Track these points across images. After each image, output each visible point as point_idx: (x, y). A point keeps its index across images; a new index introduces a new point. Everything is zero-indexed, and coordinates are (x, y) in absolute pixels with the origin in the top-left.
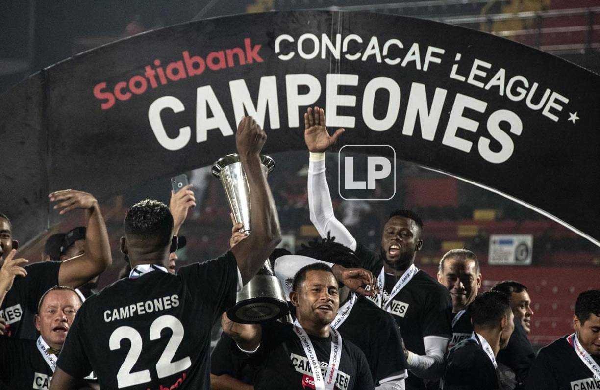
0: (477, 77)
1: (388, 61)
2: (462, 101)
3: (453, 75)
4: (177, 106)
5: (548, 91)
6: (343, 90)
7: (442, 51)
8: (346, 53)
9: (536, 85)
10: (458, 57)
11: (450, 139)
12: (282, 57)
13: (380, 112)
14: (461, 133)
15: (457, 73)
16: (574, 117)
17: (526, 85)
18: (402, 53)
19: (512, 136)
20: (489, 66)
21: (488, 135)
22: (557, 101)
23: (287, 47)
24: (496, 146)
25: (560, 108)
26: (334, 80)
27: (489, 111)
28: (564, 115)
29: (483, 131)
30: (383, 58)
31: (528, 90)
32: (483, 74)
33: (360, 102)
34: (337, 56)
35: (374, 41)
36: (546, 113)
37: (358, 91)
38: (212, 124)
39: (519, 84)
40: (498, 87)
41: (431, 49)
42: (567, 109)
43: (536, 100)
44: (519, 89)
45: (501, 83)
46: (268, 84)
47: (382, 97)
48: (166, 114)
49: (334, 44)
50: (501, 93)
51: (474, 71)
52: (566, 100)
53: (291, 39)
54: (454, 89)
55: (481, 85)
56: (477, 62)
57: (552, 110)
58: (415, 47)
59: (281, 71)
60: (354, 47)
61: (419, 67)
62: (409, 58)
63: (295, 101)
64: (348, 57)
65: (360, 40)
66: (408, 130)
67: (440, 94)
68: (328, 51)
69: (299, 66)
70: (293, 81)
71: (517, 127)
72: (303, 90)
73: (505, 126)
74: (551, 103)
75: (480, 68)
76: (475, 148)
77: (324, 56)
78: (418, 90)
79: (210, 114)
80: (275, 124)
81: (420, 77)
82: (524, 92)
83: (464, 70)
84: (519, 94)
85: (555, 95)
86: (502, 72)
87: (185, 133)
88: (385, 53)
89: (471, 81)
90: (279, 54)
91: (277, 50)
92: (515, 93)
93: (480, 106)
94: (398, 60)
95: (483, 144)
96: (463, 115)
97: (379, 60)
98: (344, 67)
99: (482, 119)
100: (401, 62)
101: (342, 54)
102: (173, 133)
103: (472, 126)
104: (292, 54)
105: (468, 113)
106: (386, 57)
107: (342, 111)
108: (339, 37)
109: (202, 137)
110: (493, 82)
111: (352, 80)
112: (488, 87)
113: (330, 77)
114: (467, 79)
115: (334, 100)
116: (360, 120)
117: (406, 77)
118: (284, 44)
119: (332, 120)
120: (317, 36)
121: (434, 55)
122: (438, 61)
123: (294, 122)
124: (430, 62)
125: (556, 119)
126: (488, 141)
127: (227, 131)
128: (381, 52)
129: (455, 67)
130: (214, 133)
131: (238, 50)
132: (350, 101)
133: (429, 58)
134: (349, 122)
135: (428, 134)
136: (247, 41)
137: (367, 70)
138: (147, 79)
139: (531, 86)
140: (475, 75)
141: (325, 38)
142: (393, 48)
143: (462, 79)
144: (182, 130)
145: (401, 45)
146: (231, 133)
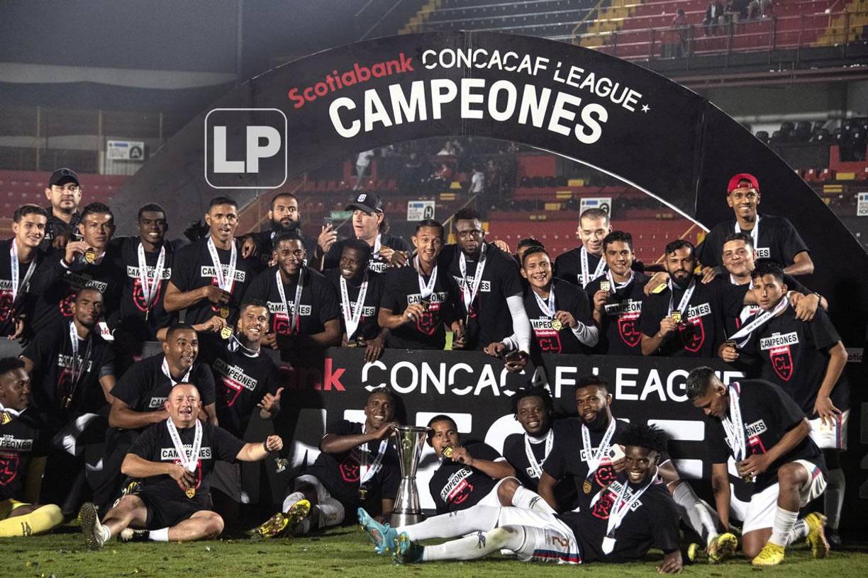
0: (573, 80)
1: (507, 68)
2: (563, 98)
3: (556, 78)
4: (350, 104)
5: (626, 89)
6: (474, 91)
7: (547, 61)
8: (476, 63)
9: (617, 85)
10: (559, 64)
11: (554, 126)
12: (428, 67)
13: (501, 107)
14: (562, 121)
15: (559, 77)
16: (646, 108)
17: (610, 85)
18: (518, 62)
19: (601, 123)
20: (582, 71)
21: (582, 123)
22: (633, 96)
23: (431, 59)
24: (588, 131)
25: (635, 102)
26: (467, 83)
27: (583, 105)
28: (638, 107)
29: (579, 120)
30: (503, 66)
31: (612, 88)
32: (578, 77)
33: (486, 99)
34: (469, 65)
35: (496, 53)
36: (625, 105)
37: (485, 92)
38: (376, 118)
39: (605, 84)
40: (589, 86)
41: (539, 59)
42: (641, 102)
43: (617, 96)
44: (605, 88)
45: (592, 84)
46: (418, 87)
47: (503, 95)
48: (342, 110)
49: (467, 56)
50: (592, 91)
51: (571, 75)
52: (640, 96)
53: (434, 53)
54: (557, 88)
55: (577, 85)
56: (574, 68)
57: (630, 103)
58: (527, 58)
59: (427, 77)
60: (481, 59)
61: (530, 72)
62: (522, 66)
63: (438, 100)
64: (477, 66)
65: (486, 53)
66: (522, 119)
67: (546, 93)
68: (462, 62)
69: (441, 73)
70: (436, 84)
71: (604, 116)
72: (444, 91)
73: (595, 116)
74: (629, 98)
75: (576, 72)
76: (573, 132)
77: (459, 66)
78: (530, 90)
79: (375, 111)
80: (423, 117)
81: (531, 80)
82: (608, 90)
83: (564, 74)
84: (605, 91)
85: (632, 92)
86: (592, 76)
87: (356, 125)
88: (505, 62)
89: (569, 82)
90: (426, 64)
91: (424, 61)
92: (602, 91)
93: (576, 101)
94: (514, 68)
95: (579, 129)
96: (564, 108)
97: (500, 68)
98: (474, 73)
99: (577, 110)
100: (517, 69)
101: (473, 64)
102: (347, 125)
103: (570, 116)
104: (435, 65)
105: (567, 106)
106: (505, 65)
107: (473, 106)
108: (470, 51)
109: (369, 127)
110: (586, 83)
111: (480, 83)
112: (582, 87)
113: (464, 81)
114: (566, 81)
115: (467, 99)
116: (486, 113)
117: (520, 80)
118: (429, 56)
119: (466, 113)
120: (453, 50)
121: (541, 63)
122: (544, 67)
123: (437, 115)
124: (538, 69)
125: (632, 109)
126: (582, 127)
127: (388, 123)
128: (502, 62)
129: (557, 72)
130: (378, 124)
131: (395, 62)
132: (479, 99)
133: (537, 66)
134: (478, 114)
135: (538, 122)
136: (402, 55)
137: (492, 76)
138: (328, 85)
139: (614, 85)
140: (572, 78)
141: (460, 52)
142: (510, 58)
143: (563, 81)
144: (353, 123)
145: (516, 56)
146: (391, 124)
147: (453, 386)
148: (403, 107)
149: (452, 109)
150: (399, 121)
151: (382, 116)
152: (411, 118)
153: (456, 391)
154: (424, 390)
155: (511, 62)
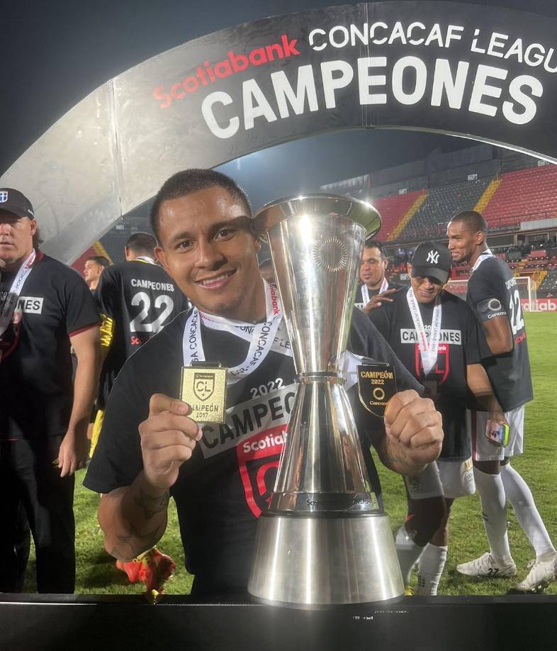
0: (495, 49)
1: (412, 42)
2: (484, 71)
3: (474, 49)
4: (226, 99)
6: (373, 71)
7: (461, 29)
8: (374, 39)
9: (551, 51)
10: (477, 32)
11: (476, 106)
12: (316, 48)
13: (409, 88)
14: (486, 100)
15: (477, 47)
17: (543, 51)
18: (424, 34)
19: (534, 98)
20: (506, 37)
21: (511, 100)
23: (319, 39)
24: (519, 109)
26: (365, 63)
27: (510, 77)
29: (506, 96)
30: (408, 40)
31: (545, 55)
32: (502, 45)
33: (389, 80)
34: (366, 42)
35: (398, 25)
37: (387, 71)
38: (258, 112)
39: (536, 51)
40: (517, 55)
41: (451, 28)
43: (553, 64)
44: (536, 56)
45: (519, 52)
46: (306, 72)
47: (410, 75)
48: (217, 107)
49: (362, 32)
50: (520, 60)
51: (493, 43)
53: (323, 32)
54: (475, 61)
55: (500, 55)
56: (495, 35)
58: (436, 27)
59: (316, 60)
60: (380, 33)
61: (441, 45)
62: (431, 37)
63: (330, 86)
64: (376, 42)
65: (385, 26)
66: (436, 101)
67: (463, 66)
68: (357, 39)
69: (331, 54)
70: (327, 67)
71: (538, 89)
72: (337, 74)
73: (526, 90)
75: (498, 40)
76: (500, 112)
77: (353, 44)
78: (442, 65)
79: (255, 104)
80: (314, 107)
81: (443, 53)
82: (541, 58)
83: (484, 43)
84: (537, 60)
86: (519, 42)
87: (235, 122)
88: (409, 35)
89: (490, 52)
90: (313, 46)
91: (311, 43)
92: (533, 59)
93: (502, 74)
94: (421, 41)
95: (508, 108)
96: (486, 84)
97: (404, 42)
98: (374, 50)
99: (504, 85)
100: (424, 42)
101: (370, 40)
102: (224, 124)
103: (496, 92)
104: (325, 45)
105: (491, 81)
106: (410, 39)
107: (374, 90)
108: (366, 25)
109: (249, 125)
110: (511, 51)
111: (381, 61)
112: (506, 57)
113: (361, 60)
114: (486, 51)
115: (365, 81)
116: (391, 97)
117: (430, 54)
118: (317, 37)
119: (366, 99)
120: (346, 27)
121: (454, 32)
123: (331, 103)
124: (451, 39)
126: (512, 105)
127: (271, 117)
128: (406, 35)
129: (475, 41)
130: (260, 121)
131: (277, 46)
132: (381, 80)
133: (450, 36)
134: (381, 99)
135: (455, 103)
136: (284, 38)
137: (395, 52)
138: (198, 78)
139: (547, 51)
140: (495, 47)
141: (353, 27)
142: (416, 30)
143: (483, 51)
144: (231, 120)
145: (423, 27)
146: (276, 119)
148: (289, 98)
149: (348, 95)
150: (285, 114)
151: (265, 110)
152: (299, 110)
155: (417, 34)
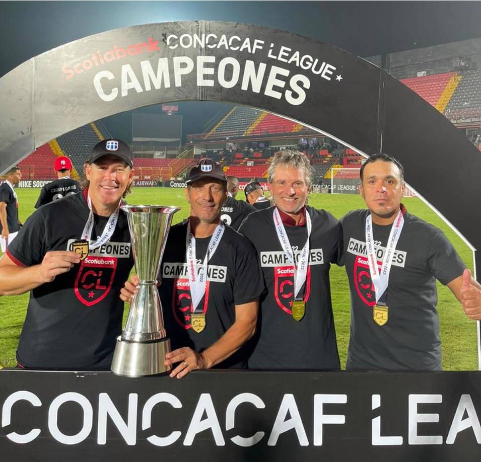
0: (283, 57)
1: (232, 48)
2: (275, 70)
3: (270, 55)
4: (110, 76)
5: (324, 64)
6: (207, 65)
7: (263, 42)
8: (208, 44)
9: (317, 60)
10: (272, 45)
11: (269, 92)
12: (171, 47)
13: (228, 78)
14: (275, 88)
15: (272, 54)
16: (339, 78)
17: (312, 60)
18: (240, 44)
19: (305, 89)
20: (290, 50)
21: (290, 89)
22: (329, 69)
23: (173, 41)
24: (295, 95)
25: (331, 73)
26: (202, 59)
27: (291, 75)
28: (333, 77)
29: (288, 87)
30: (229, 46)
31: (313, 63)
32: (287, 55)
33: (216, 71)
34: (203, 46)
35: (224, 37)
36: (323, 76)
37: (215, 66)
38: (131, 86)
39: (307, 60)
40: (295, 61)
41: (256, 41)
42: (336, 73)
43: (317, 69)
44: (307, 63)
45: (297, 60)
46: (163, 63)
47: (229, 69)
48: (104, 80)
49: (201, 39)
50: (297, 65)
51: (281, 53)
52: (334, 68)
53: (176, 37)
54: (270, 63)
55: (285, 61)
56: (283, 48)
57: (327, 74)
58: (247, 40)
59: (170, 55)
60: (212, 41)
61: (250, 51)
62: (244, 46)
63: (179, 72)
64: (209, 46)
65: (215, 37)
66: (245, 87)
67: (263, 67)
68: (198, 44)
69: (181, 53)
70: (177, 60)
71: (307, 84)
72: (183, 65)
73: (300, 84)
74: (326, 70)
75: (285, 51)
76: (283, 97)
77: (195, 46)
78: (250, 64)
79: (129, 80)
80: (167, 85)
81: (251, 57)
82: (310, 64)
83: (276, 53)
84: (307, 65)
85: (328, 66)
86: (297, 53)
87: (115, 92)
88: (230, 44)
89: (280, 58)
90: (169, 45)
91: (168, 43)
93: (286, 73)
95: (288, 94)
96: (276, 78)
97: (227, 48)
98: (209, 52)
99: (287, 80)
100: (239, 49)
101: (206, 45)
102: (108, 92)
103: (282, 84)
104: (177, 46)
105: (279, 77)
106: (231, 46)
107: (206, 77)
108: (203, 35)
109: (124, 94)
110: (292, 59)
111: (212, 59)
112: (289, 62)
113: (198, 58)
114: (277, 58)
115: (201, 71)
116: (217, 82)
117: (243, 57)
118: (172, 39)
119: (201, 82)
120: (191, 35)
121: (258, 44)
122: (261, 47)
123: (178, 83)
124: (256, 48)
125: (329, 79)
126: (291, 93)
127: (139, 90)
128: (228, 44)
129: (271, 51)
130: (132, 91)
132: (211, 71)
133: (255, 46)
134: (210, 83)
135: (256, 89)
137: (220, 54)
138: (93, 61)
139: (314, 61)
140: (282, 55)
141: (195, 36)
142: (235, 41)
143: (275, 57)
144: (113, 90)
145: (239, 39)
146: (142, 91)
147: (150, 432)
148: (151, 78)
149: (190, 79)
150: (148, 88)
151: (136, 85)
152: (158, 86)
153: (154, 440)
154: (102, 440)
155: (235, 43)
